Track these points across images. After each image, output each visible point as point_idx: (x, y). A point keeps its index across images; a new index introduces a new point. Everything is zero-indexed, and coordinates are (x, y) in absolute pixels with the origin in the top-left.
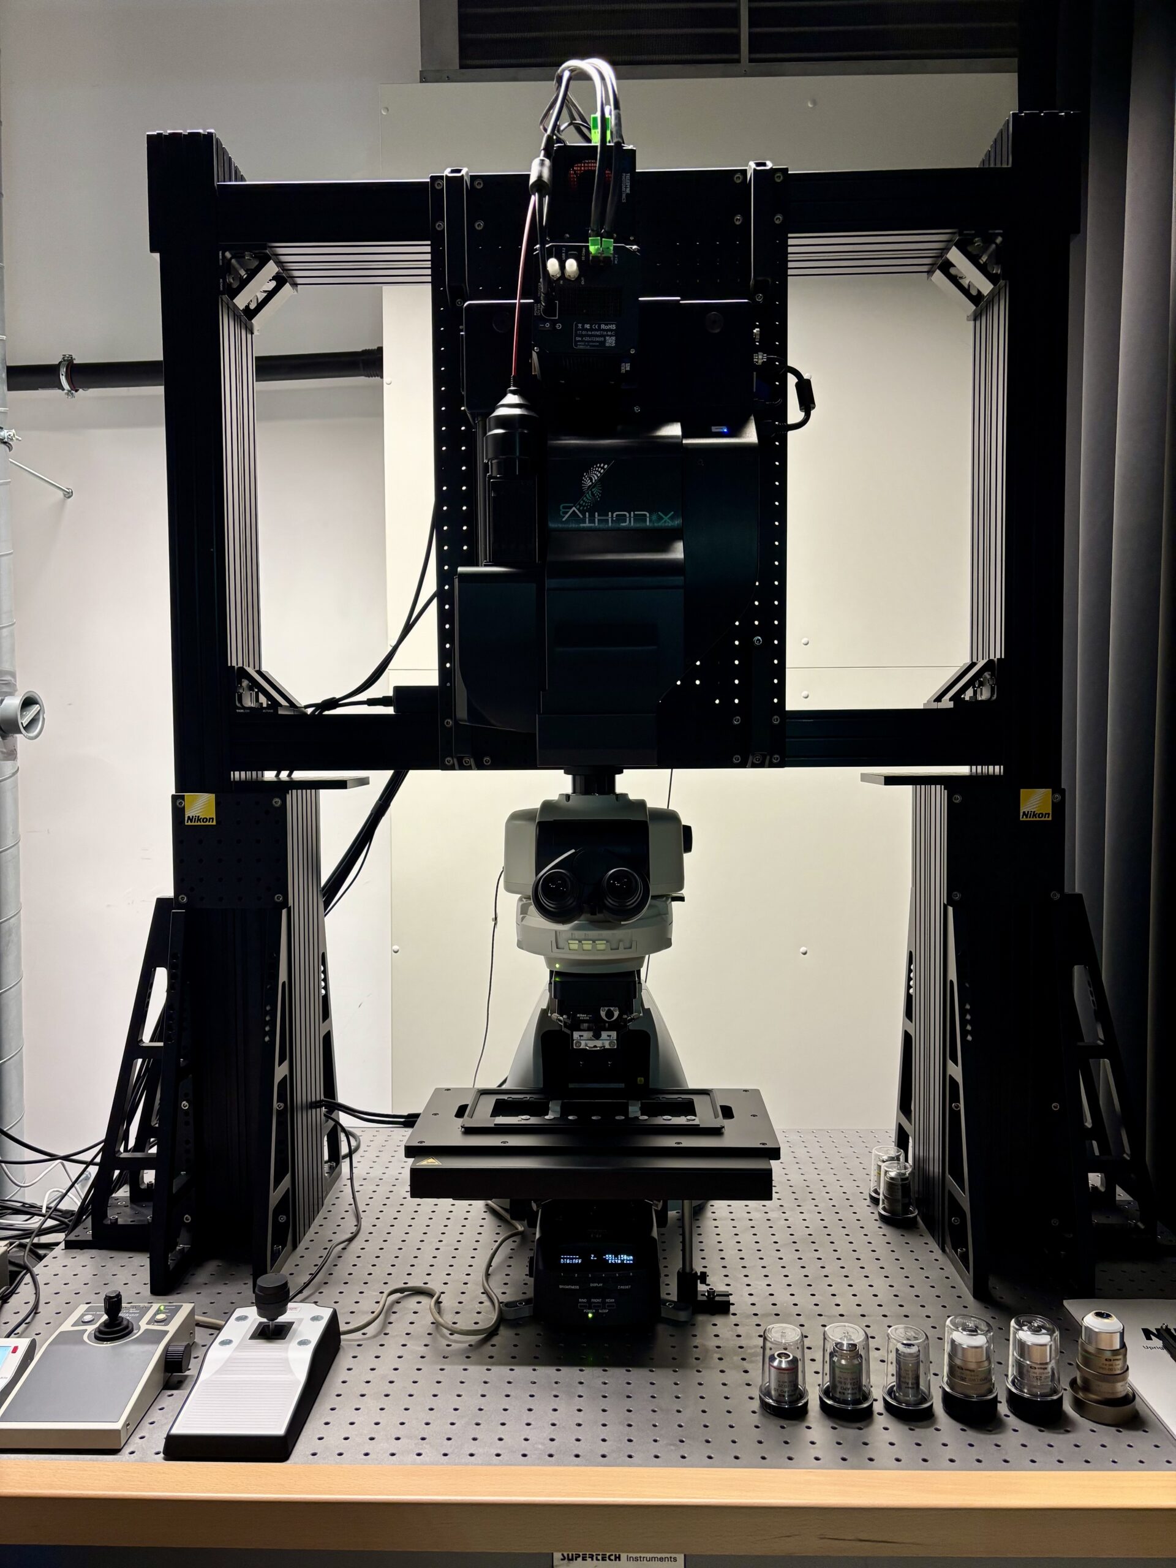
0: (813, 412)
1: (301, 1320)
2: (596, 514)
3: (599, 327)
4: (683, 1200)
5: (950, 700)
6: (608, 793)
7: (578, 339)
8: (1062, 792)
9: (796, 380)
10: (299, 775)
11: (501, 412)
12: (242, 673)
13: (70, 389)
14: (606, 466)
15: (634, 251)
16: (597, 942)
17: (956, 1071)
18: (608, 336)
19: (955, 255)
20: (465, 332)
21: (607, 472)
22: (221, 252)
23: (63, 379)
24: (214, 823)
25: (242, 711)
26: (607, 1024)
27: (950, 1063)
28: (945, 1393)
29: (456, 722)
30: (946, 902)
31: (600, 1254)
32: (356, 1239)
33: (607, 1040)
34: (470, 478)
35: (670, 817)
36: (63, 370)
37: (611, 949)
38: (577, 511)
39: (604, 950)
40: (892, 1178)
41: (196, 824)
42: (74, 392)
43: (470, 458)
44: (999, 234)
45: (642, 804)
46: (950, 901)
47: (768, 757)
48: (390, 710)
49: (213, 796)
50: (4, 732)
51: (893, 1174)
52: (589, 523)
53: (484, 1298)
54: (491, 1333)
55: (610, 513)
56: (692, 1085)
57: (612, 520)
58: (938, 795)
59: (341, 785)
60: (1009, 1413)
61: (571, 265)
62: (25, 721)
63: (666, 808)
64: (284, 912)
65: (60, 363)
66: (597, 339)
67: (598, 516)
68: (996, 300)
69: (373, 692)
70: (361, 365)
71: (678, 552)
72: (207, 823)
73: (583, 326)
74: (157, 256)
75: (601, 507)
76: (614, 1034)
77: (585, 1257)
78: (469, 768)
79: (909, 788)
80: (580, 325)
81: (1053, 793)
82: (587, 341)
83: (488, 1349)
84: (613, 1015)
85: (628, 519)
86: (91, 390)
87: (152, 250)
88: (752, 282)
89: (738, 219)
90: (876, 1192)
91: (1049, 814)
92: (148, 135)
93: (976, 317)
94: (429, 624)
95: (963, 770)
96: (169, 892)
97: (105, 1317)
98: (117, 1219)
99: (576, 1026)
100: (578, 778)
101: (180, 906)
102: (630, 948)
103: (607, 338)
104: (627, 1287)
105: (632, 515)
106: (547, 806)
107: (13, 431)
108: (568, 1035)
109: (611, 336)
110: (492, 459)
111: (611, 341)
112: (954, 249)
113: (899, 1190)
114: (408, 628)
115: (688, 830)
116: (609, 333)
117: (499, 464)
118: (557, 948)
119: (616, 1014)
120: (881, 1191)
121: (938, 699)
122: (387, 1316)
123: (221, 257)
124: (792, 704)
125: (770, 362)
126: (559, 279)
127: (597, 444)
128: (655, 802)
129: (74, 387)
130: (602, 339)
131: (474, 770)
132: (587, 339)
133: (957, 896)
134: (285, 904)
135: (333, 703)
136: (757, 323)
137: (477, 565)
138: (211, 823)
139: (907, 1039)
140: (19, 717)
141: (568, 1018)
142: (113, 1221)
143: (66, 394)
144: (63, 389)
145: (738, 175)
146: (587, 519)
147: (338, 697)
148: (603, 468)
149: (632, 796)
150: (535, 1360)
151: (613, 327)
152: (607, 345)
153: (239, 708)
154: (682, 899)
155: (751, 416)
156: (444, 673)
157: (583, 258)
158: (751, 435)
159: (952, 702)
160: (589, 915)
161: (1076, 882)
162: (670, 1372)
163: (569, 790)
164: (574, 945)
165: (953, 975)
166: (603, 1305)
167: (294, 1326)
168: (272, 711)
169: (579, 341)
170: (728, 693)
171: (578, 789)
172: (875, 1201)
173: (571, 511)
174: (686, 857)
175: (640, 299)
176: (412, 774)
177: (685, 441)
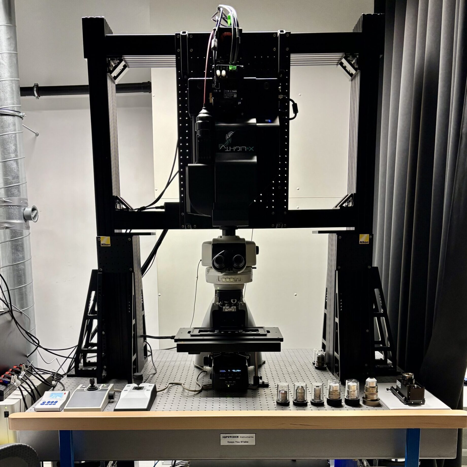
0: (297, 114)
1: (146, 386)
2: (230, 147)
3: (232, 91)
4: (255, 352)
5: (339, 206)
6: (233, 235)
7: (225, 95)
8: (372, 235)
9: (293, 103)
10: (133, 231)
11: (200, 115)
12: (117, 198)
13: (37, 96)
14: (233, 132)
15: (242, 68)
16: (231, 279)
17: (337, 320)
18: (234, 94)
19: (344, 61)
20: (189, 88)
21: (233, 134)
22: (107, 58)
23: (35, 93)
24: (110, 246)
25: (117, 210)
26: (233, 304)
27: (336, 318)
28: (328, 399)
29: (186, 213)
30: (336, 270)
31: (231, 370)
32: (156, 374)
33: (233, 309)
34: (190, 134)
35: (253, 243)
36: (35, 89)
37: (235, 281)
38: (224, 147)
39: (232, 281)
40: (319, 356)
41: (104, 246)
42: (39, 97)
43: (190, 128)
44: (358, 55)
45: (244, 239)
46: (337, 269)
47: (282, 225)
48: (163, 210)
49: (109, 237)
50: (26, 220)
51: (319, 355)
52: (228, 150)
53: (197, 385)
54: (200, 392)
55: (234, 147)
56: (257, 326)
57: (235, 149)
58: (335, 236)
59: (149, 234)
60: (345, 404)
61: (224, 72)
62: (33, 216)
63: (251, 241)
64: (133, 273)
65: (34, 86)
66: (231, 95)
67: (231, 148)
68: (357, 75)
69: (157, 204)
70: (142, 88)
71: (255, 160)
72: (108, 246)
73: (227, 91)
74: (86, 59)
75: (231, 145)
76: (235, 307)
77: (227, 370)
78: (189, 228)
79: (327, 235)
80: (226, 91)
81: (370, 235)
82: (228, 96)
83: (199, 395)
84: (235, 301)
85: (240, 149)
86: (43, 96)
87: (85, 57)
88: (279, 71)
89: (275, 49)
90: (315, 362)
91: (368, 242)
92: (82, 18)
93: (352, 80)
94: (176, 182)
95: (344, 229)
96: (96, 268)
97: (90, 385)
98: (82, 368)
99: (224, 305)
100: (224, 231)
101: (100, 272)
102: (240, 281)
103: (234, 95)
104: (239, 378)
105: (241, 148)
106: (214, 240)
107: (24, 113)
108: (221, 308)
109: (235, 94)
110: (198, 130)
111: (235, 96)
112: (343, 59)
113: (321, 359)
114: (169, 184)
115: (257, 248)
116: (235, 93)
117: (200, 131)
118: (219, 281)
119: (236, 301)
120: (316, 361)
121: (336, 207)
122: (169, 388)
123: (107, 60)
124: (290, 209)
125: (284, 98)
126: (220, 76)
127: (230, 125)
128: (247, 239)
129: (39, 95)
130: (233, 95)
131: (191, 229)
132: (228, 95)
133: (339, 267)
134: (133, 271)
135: (144, 208)
136: (280, 84)
137: (192, 163)
138: (109, 246)
139: (325, 315)
140: (31, 214)
141: (222, 303)
142: (81, 369)
143: (36, 98)
144: (35, 96)
145: (275, 34)
146: (227, 149)
147: (145, 206)
148: (232, 133)
149: (241, 237)
150: (213, 397)
151: (236, 91)
152: (234, 97)
153: (117, 209)
154: (255, 268)
155: (277, 116)
156: (181, 198)
157: (227, 70)
158: (277, 123)
159: (340, 207)
160: (228, 272)
161: (375, 264)
162: (252, 398)
163: (221, 235)
164: (224, 280)
165: (337, 292)
166: (232, 383)
167: (144, 387)
168: (127, 210)
169: (226, 96)
170: (271, 204)
171: (224, 234)
172: (314, 364)
173: (222, 146)
174: (257, 256)
175: (244, 78)
176: (169, 231)
177: (257, 124)
